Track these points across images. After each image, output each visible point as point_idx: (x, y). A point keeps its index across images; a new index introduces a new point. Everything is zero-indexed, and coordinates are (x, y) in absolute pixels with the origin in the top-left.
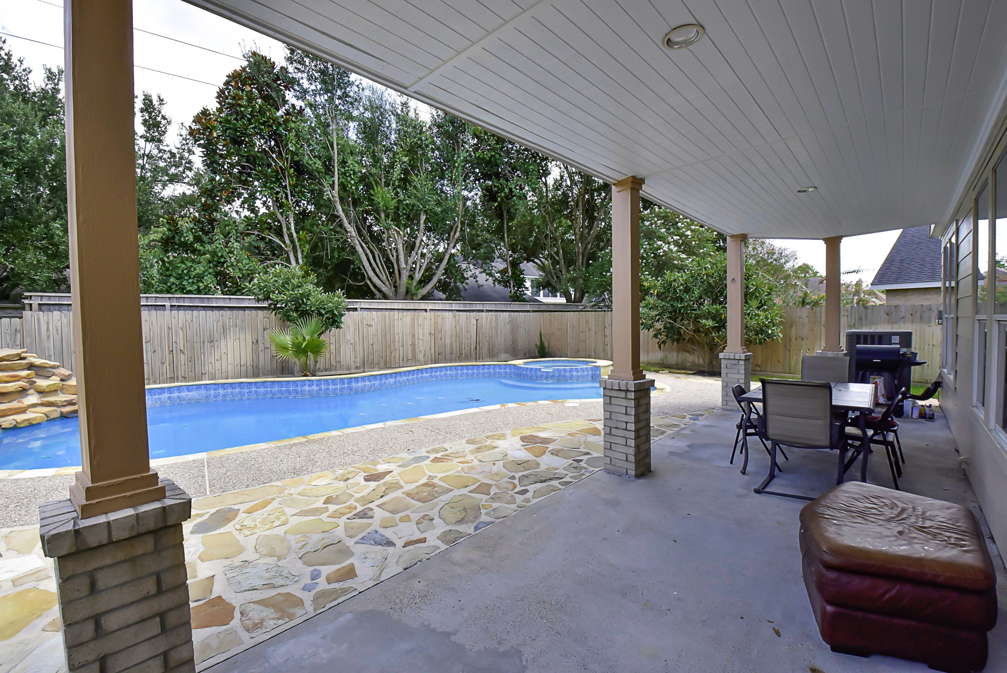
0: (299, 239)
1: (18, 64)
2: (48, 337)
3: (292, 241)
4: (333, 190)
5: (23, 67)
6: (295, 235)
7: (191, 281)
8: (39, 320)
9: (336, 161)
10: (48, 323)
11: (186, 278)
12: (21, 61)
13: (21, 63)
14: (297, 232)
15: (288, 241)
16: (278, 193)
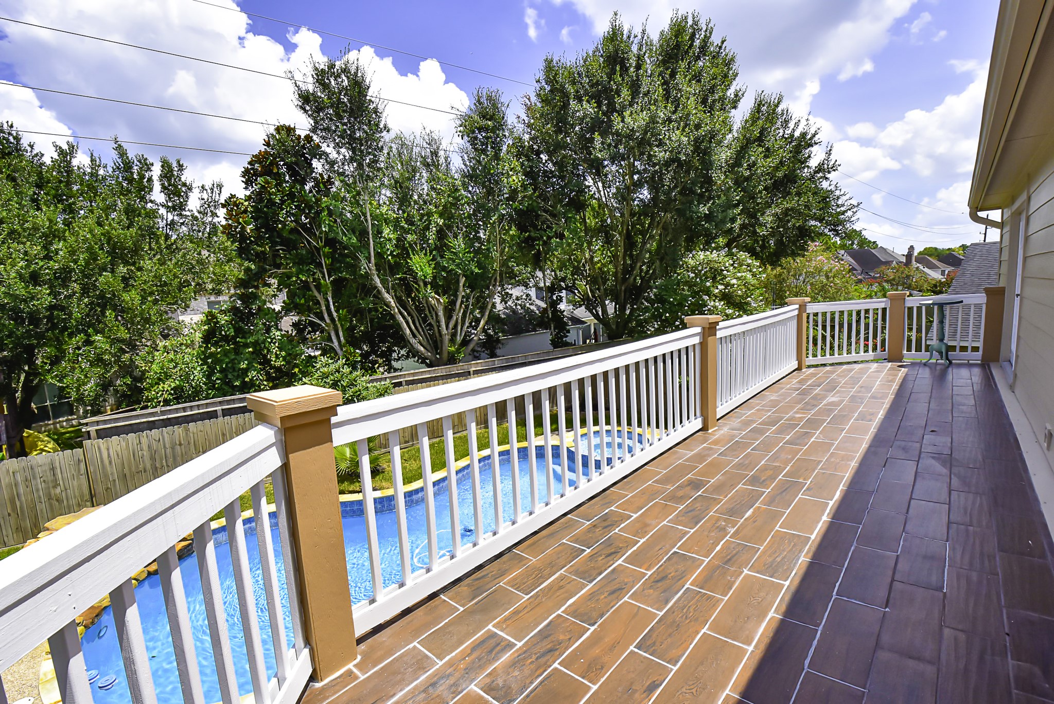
0: (339, 319)
1: (29, 149)
2: (110, 462)
3: (332, 320)
4: (370, 263)
5: (35, 152)
6: (335, 314)
7: (236, 374)
8: (99, 448)
9: (371, 232)
10: (108, 449)
11: (231, 371)
12: (31, 146)
13: (32, 148)
14: (337, 311)
15: (328, 321)
16: (314, 273)
